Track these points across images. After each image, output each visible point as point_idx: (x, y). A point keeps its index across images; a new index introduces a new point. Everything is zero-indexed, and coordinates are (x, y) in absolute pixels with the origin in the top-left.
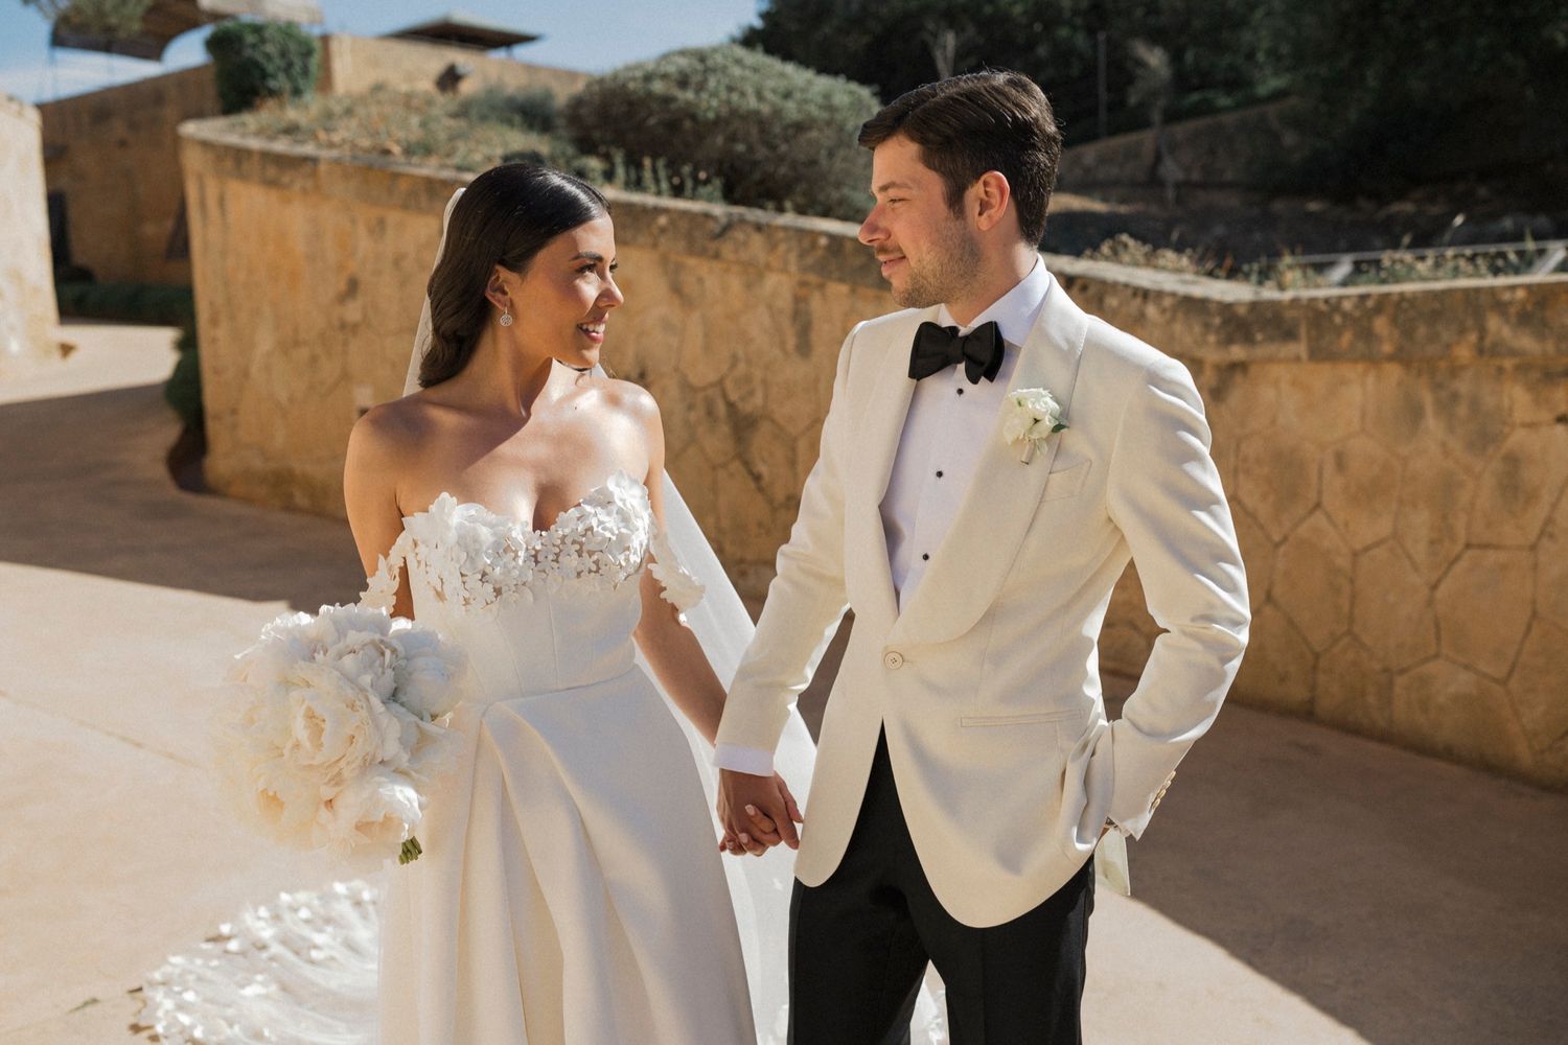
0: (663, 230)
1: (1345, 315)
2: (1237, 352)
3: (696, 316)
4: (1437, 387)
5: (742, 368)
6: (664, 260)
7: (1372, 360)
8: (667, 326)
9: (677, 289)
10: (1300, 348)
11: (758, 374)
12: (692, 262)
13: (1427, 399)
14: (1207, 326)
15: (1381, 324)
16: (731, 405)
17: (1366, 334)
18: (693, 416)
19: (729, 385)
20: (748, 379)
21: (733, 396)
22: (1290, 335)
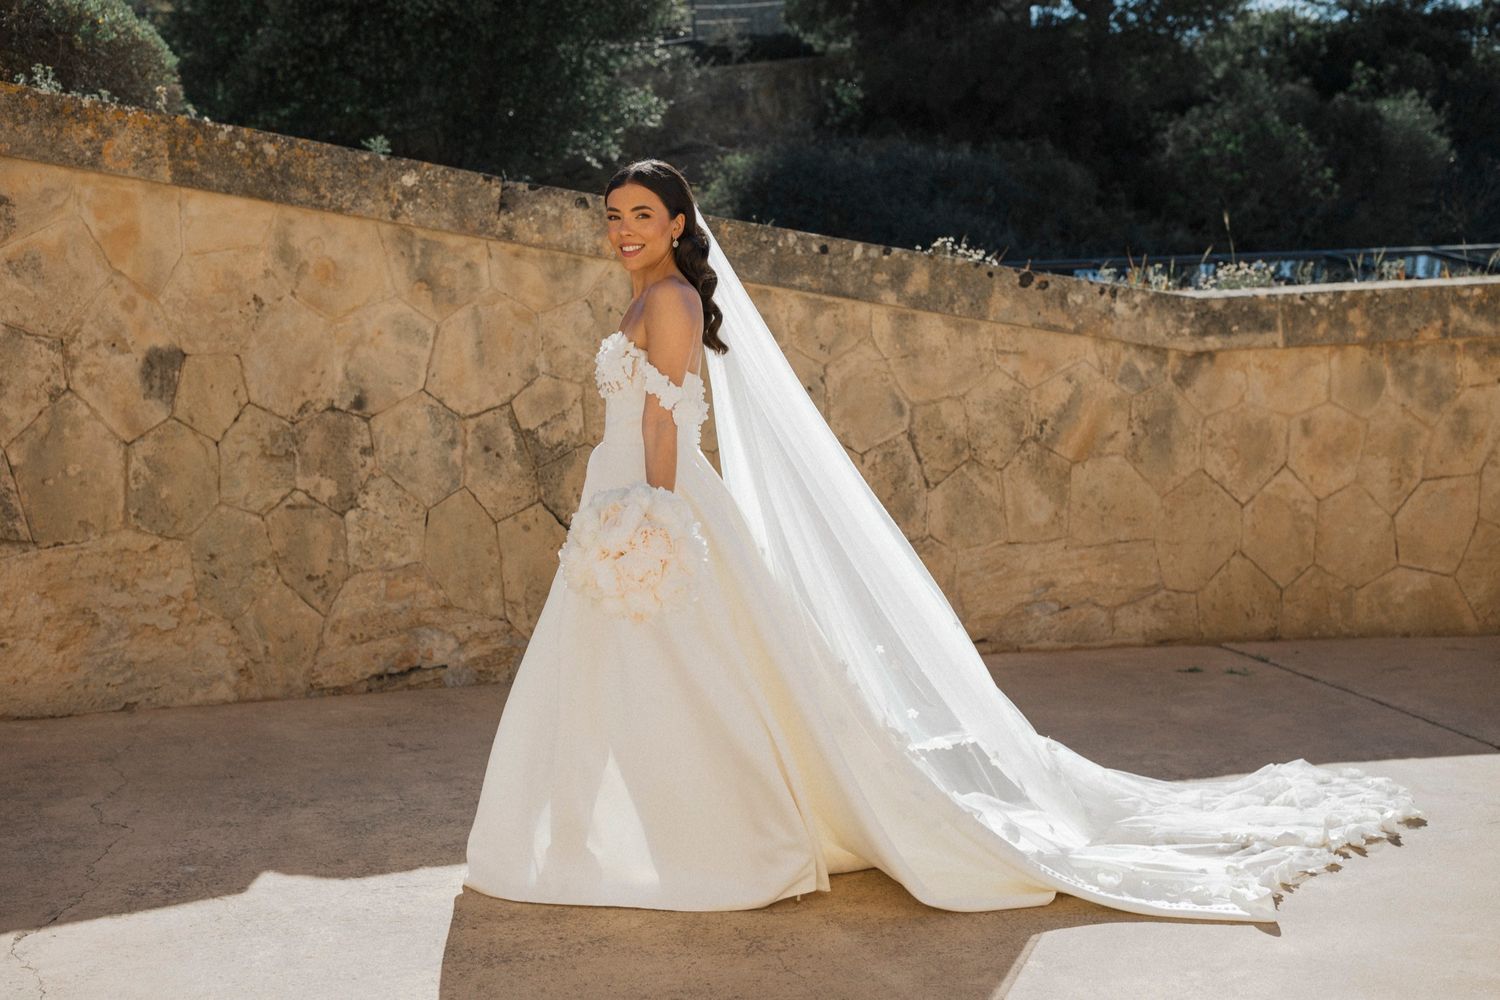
0: (410, 194)
1: (1320, 309)
2: (1212, 342)
3: (462, 315)
4: (1396, 363)
5: (543, 384)
6: (405, 237)
7: (1341, 344)
8: (405, 330)
9: (426, 280)
10: (1278, 337)
11: (572, 391)
12: (454, 241)
13: (1389, 373)
14: (1181, 320)
15: (1354, 316)
16: (525, 436)
17: (1342, 324)
18: (456, 454)
19: (521, 407)
20: (558, 397)
21: (529, 422)
22: (1267, 326)
